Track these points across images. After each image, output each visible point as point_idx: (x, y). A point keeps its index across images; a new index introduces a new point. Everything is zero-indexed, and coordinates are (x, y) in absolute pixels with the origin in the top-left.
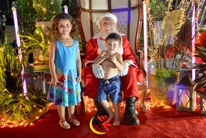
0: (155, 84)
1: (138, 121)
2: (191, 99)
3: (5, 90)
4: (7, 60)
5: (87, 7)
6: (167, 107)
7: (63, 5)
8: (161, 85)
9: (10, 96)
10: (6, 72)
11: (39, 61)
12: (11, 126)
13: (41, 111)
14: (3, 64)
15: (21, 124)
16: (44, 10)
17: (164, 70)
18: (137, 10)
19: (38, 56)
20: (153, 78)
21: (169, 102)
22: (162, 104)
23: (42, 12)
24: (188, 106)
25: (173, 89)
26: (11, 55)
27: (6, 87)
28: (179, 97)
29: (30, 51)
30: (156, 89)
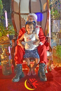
18: (46, 13)
20: (55, 51)
30: (57, 57)
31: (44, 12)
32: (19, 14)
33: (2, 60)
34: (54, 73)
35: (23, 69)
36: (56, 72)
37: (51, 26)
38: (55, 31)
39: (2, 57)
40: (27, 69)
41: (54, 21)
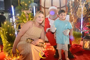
2: (89, 45)
3: (7, 42)
4: (8, 28)
9: (9, 45)
10: (7, 33)
14: (6, 30)
16: (26, 5)
18: (65, 8)
23: (25, 5)
26: (10, 25)
28: (84, 44)
35: (48, 49)
40: (51, 49)
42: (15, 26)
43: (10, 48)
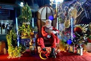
0: (61, 43)
1: (56, 57)
2: (73, 49)
5: (39, 18)
6: (65, 51)
7: (32, 17)
8: (63, 44)
10: (12, 39)
11: (23, 35)
12: (12, 58)
13: (23, 52)
14: (11, 36)
15: (16, 57)
16: (26, 18)
17: (64, 39)
19: (23, 33)
20: (61, 42)
21: (66, 49)
22: (63, 50)
24: (72, 51)
25: (67, 45)
26: (14, 33)
27: (12, 44)
28: (69, 48)
29: (21, 32)
30: (62, 45)
31: (55, 19)
32: (40, 20)
33: (30, 46)
34: (60, 54)
35: (42, 52)
36: (61, 54)
37: (58, 27)
38: (61, 30)
39: (30, 44)
41: (60, 24)
42: (17, 33)
43: (13, 49)
